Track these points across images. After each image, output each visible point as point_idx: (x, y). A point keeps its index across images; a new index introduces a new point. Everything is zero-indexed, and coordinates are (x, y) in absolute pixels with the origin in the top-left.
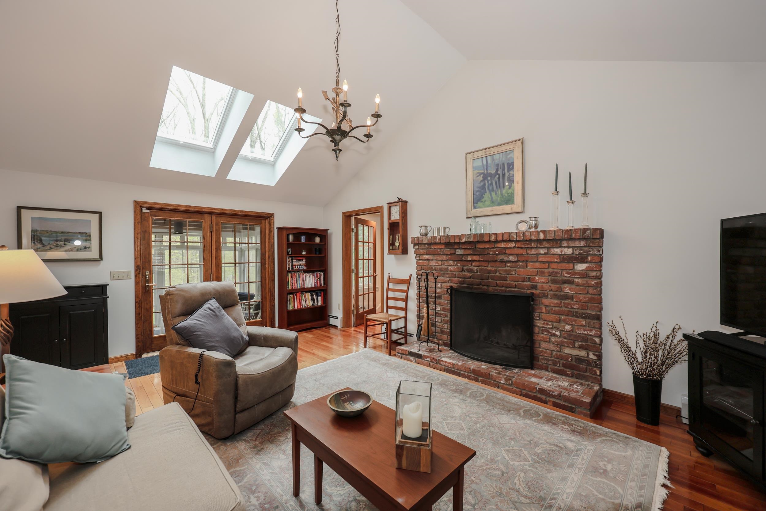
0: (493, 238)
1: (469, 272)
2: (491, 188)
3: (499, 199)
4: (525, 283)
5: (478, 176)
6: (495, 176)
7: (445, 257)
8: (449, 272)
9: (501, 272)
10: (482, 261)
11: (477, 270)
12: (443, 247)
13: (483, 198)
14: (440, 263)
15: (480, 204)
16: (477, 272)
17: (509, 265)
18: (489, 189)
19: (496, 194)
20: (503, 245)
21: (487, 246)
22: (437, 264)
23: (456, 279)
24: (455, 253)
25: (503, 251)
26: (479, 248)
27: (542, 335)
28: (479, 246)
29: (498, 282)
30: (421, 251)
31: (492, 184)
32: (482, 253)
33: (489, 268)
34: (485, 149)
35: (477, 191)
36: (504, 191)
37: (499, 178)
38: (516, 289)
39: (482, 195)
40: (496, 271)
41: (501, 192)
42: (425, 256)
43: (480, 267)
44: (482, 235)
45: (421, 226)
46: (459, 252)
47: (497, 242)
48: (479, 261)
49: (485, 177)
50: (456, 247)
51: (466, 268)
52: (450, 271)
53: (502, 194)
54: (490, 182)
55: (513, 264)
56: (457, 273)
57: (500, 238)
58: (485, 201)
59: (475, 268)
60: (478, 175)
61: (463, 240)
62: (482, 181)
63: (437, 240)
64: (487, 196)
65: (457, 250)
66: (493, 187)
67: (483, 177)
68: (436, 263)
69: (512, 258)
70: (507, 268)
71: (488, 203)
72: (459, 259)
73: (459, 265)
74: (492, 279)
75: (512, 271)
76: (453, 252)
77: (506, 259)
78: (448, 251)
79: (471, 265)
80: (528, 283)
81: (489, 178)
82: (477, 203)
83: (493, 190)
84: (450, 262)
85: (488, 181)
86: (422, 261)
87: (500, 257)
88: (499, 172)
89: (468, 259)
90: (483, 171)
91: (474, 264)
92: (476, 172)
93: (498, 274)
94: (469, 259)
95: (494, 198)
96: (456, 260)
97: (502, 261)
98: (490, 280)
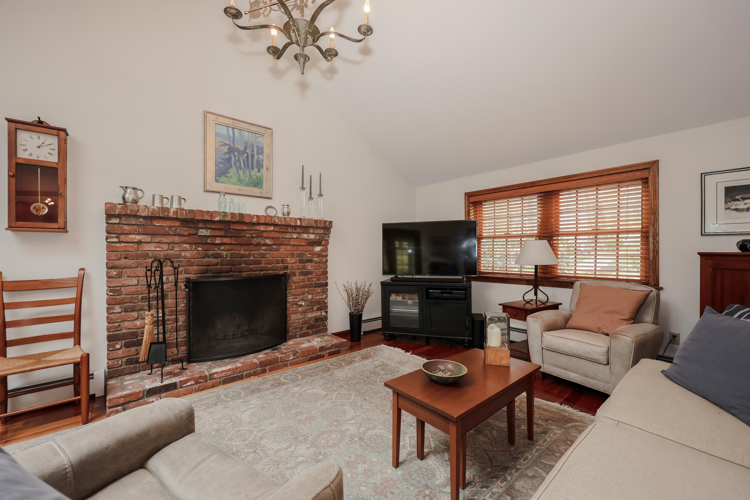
0: (255, 220)
1: (215, 257)
2: (238, 164)
3: (247, 179)
4: (278, 265)
5: (221, 146)
6: (243, 154)
7: (177, 239)
8: (182, 259)
9: (256, 256)
10: (234, 244)
11: (226, 255)
12: (177, 224)
13: (228, 173)
14: (165, 247)
15: (223, 178)
16: (227, 257)
17: (264, 248)
18: (235, 165)
19: (244, 173)
20: (262, 228)
21: (245, 228)
22: (158, 249)
23: (195, 267)
24: (196, 234)
25: (260, 234)
26: (236, 230)
27: (292, 309)
28: (232, 226)
29: (252, 266)
30: (126, 227)
31: (239, 160)
32: (237, 234)
33: (242, 252)
34: (233, 119)
35: (220, 163)
36: (253, 173)
37: (247, 157)
38: (270, 272)
39: (227, 169)
40: (249, 255)
41: (250, 173)
42: (133, 236)
43: (231, 252)
44: (241, 215)
45: (126, 187)
46: (203, 232)
47: (259, 224)
48: (231, 244)
49: (231, 150)
50: (200, 225)
51: (211, 252)
52: (185, 257)
53: (250, 175)
54: (237, 158)
55: (268, 247)
56: (195, 260)
57: (262, 221)
58: (231, 177)
59: (225, 253)
60: (222, 144)
61: (217, 219)
62: (226, 153)
63: (171, 214)
64: (233, 171)
65: (201, 230)
66: (240, 164)
67: (228, 149)
68: (156, 247)
69: (268, 241)
70: (262, 252)
71: (234, 180)
72: (203, 241)
73: (200, 249)
74: (245, 264)
75: (267, 254)
76: (192, 231)
77: (263, 242)
78: (185, 231)
79: (219, 249)
80: (281, 264)
81: (236, 153)
82: (220, 177)
83: (240, 168)
84: (185, 245)
85: (234, 156)
86: (123, 245)
87: (255, 241)
88: (247, 151)
89: (216, 242)
90: (228, 142)
91: (222, 248)
92: (219, 139)
93: (252, 258)
94: (218, 241)
95: (241, 177)
96: (195, 244)
97: (258, 245)
98: (243, 265)
